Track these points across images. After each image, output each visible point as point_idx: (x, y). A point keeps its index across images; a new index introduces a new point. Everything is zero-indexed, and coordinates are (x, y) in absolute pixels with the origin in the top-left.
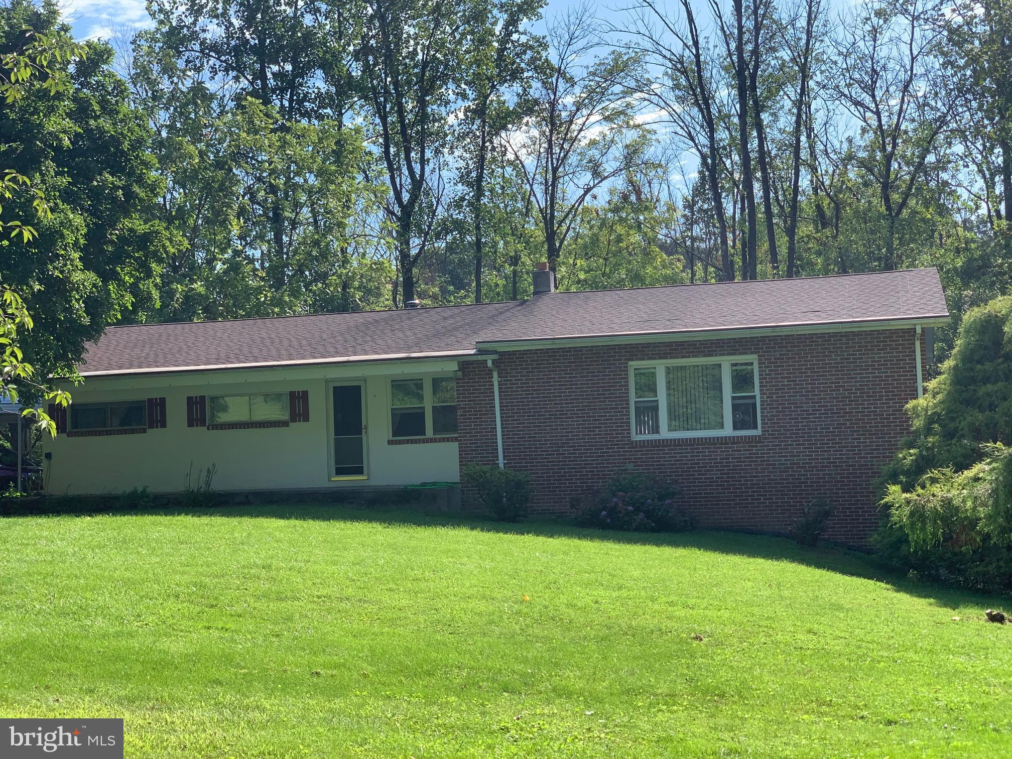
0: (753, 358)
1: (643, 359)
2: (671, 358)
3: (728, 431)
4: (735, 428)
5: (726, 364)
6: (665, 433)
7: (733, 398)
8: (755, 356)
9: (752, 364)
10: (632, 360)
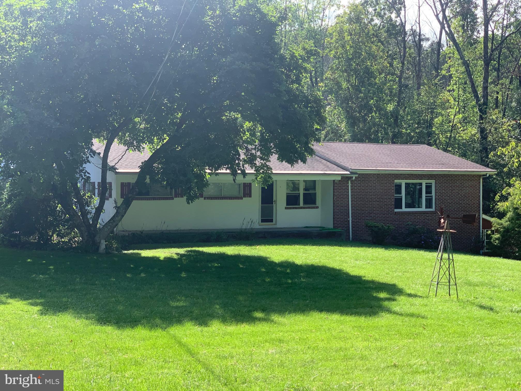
0: (433, 182)
1: (400, 179)
2: (409, 179)
3: (423, 209)
4: (426, 208)
5: (424, 182)
6: (404, 209)
7: (426, 196)
8: (434, 181)
9: (432, 183)
10: (396, 179)
